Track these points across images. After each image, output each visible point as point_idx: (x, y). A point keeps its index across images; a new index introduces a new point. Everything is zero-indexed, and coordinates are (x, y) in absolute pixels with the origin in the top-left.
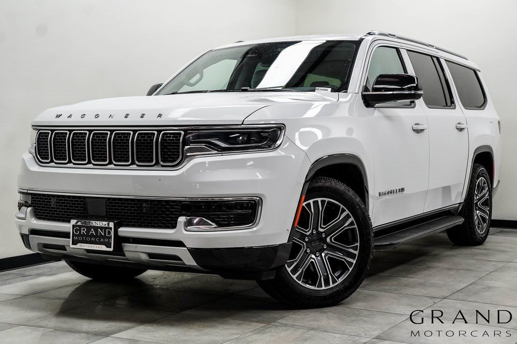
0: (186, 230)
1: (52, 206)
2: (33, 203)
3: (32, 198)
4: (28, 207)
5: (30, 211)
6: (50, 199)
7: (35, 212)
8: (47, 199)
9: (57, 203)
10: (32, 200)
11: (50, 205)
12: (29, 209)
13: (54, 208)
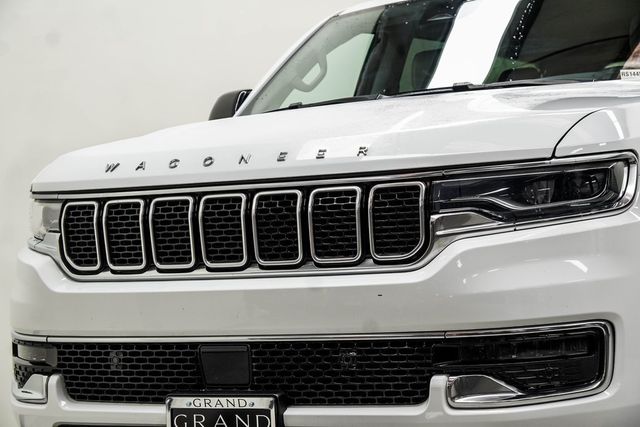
0: (452, 407)
1: (113, 369)
2: (63, 366)
3: (60, 353)
4: (49, 374)
5: (58, 383)
6: (107, 354)
7: (68, 384)
8: (100, 354)
9: (124, 360)
10: (59, 359)
11: (108, 367)
12: (54, 379)
13: (118, 373)
